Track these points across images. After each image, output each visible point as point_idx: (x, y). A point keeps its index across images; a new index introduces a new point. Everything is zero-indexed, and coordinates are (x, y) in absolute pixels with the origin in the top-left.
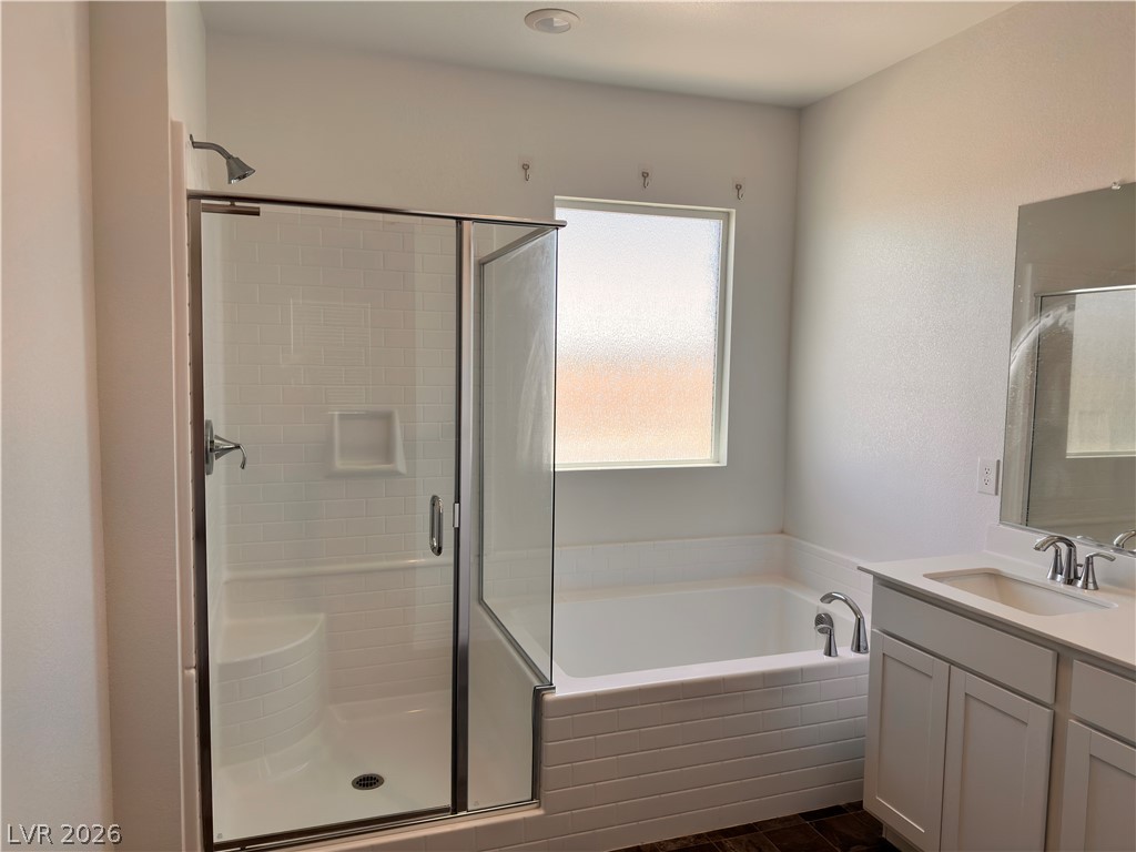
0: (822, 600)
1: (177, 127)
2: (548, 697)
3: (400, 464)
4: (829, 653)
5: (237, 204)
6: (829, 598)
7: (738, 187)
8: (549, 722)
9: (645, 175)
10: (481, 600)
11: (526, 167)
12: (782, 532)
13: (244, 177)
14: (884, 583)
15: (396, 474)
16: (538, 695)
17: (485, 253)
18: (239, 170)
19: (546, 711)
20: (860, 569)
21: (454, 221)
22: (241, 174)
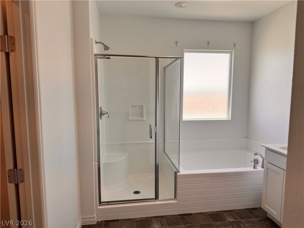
0: (254, 155)
1: (92, 39)
2: (178, 174)
3: (145, 118)
4: (254, 168)
5: (105, 56)
6: (256, 154)
7: (235, 45)
8: (178, 180)
9: (208, 43)
10: (165, 152)
11: (176, 43)
12: (247, 138)
13: (108, 49)
14: (268, 149)
15: (144, 120)
16: (176, 173)
17: (165, 65)
18: (106, 48)
19: (178, 177)
20: (262, 146)
21: (155, 58)
22: (107, 49)
